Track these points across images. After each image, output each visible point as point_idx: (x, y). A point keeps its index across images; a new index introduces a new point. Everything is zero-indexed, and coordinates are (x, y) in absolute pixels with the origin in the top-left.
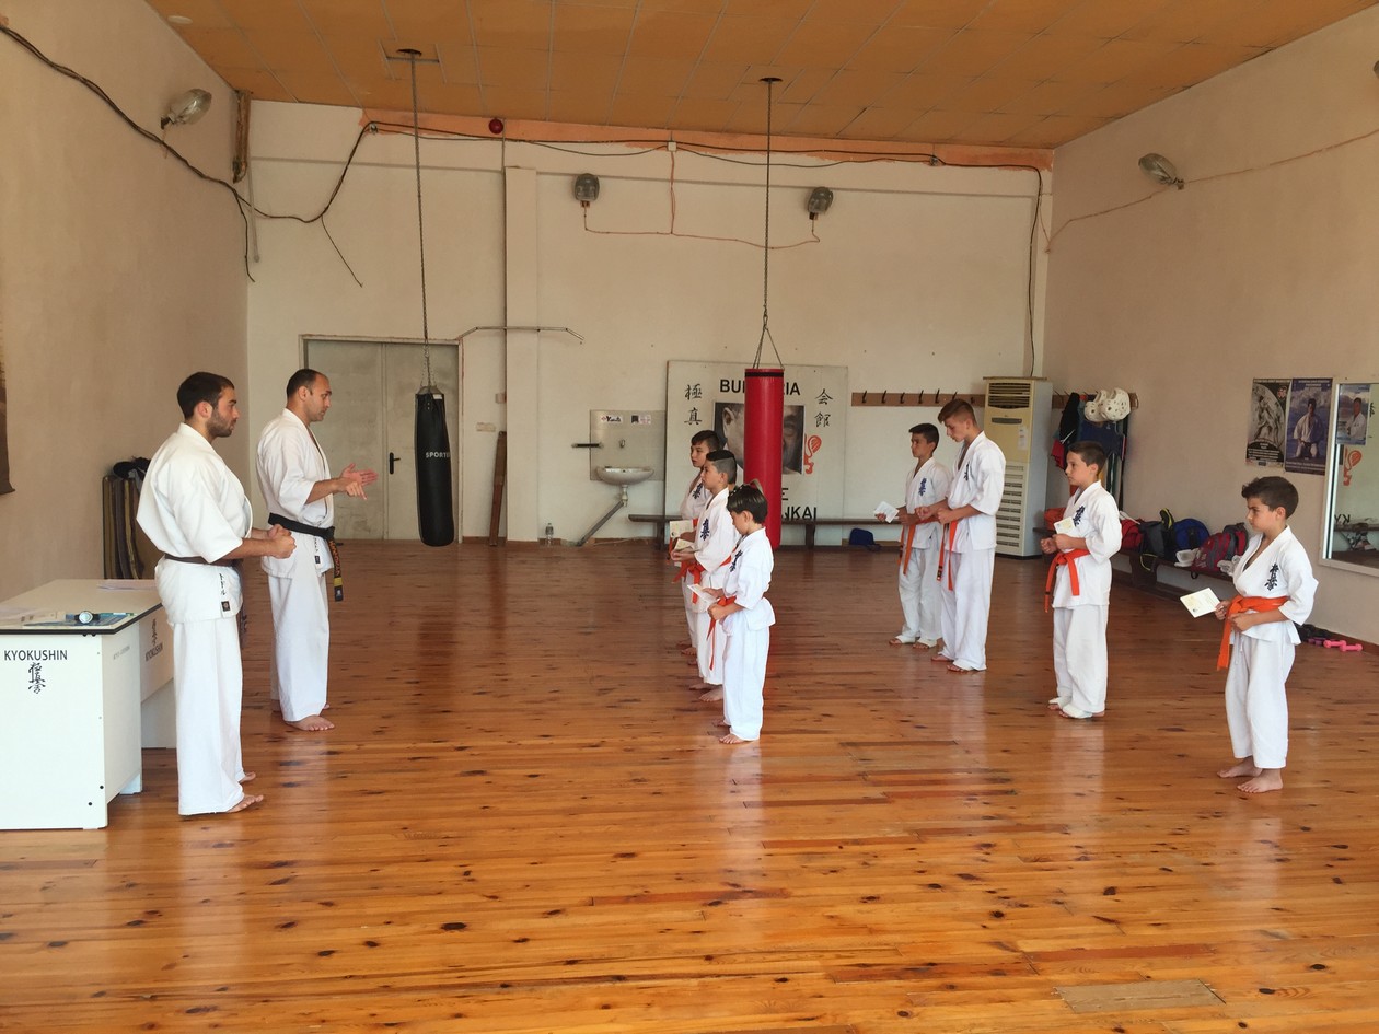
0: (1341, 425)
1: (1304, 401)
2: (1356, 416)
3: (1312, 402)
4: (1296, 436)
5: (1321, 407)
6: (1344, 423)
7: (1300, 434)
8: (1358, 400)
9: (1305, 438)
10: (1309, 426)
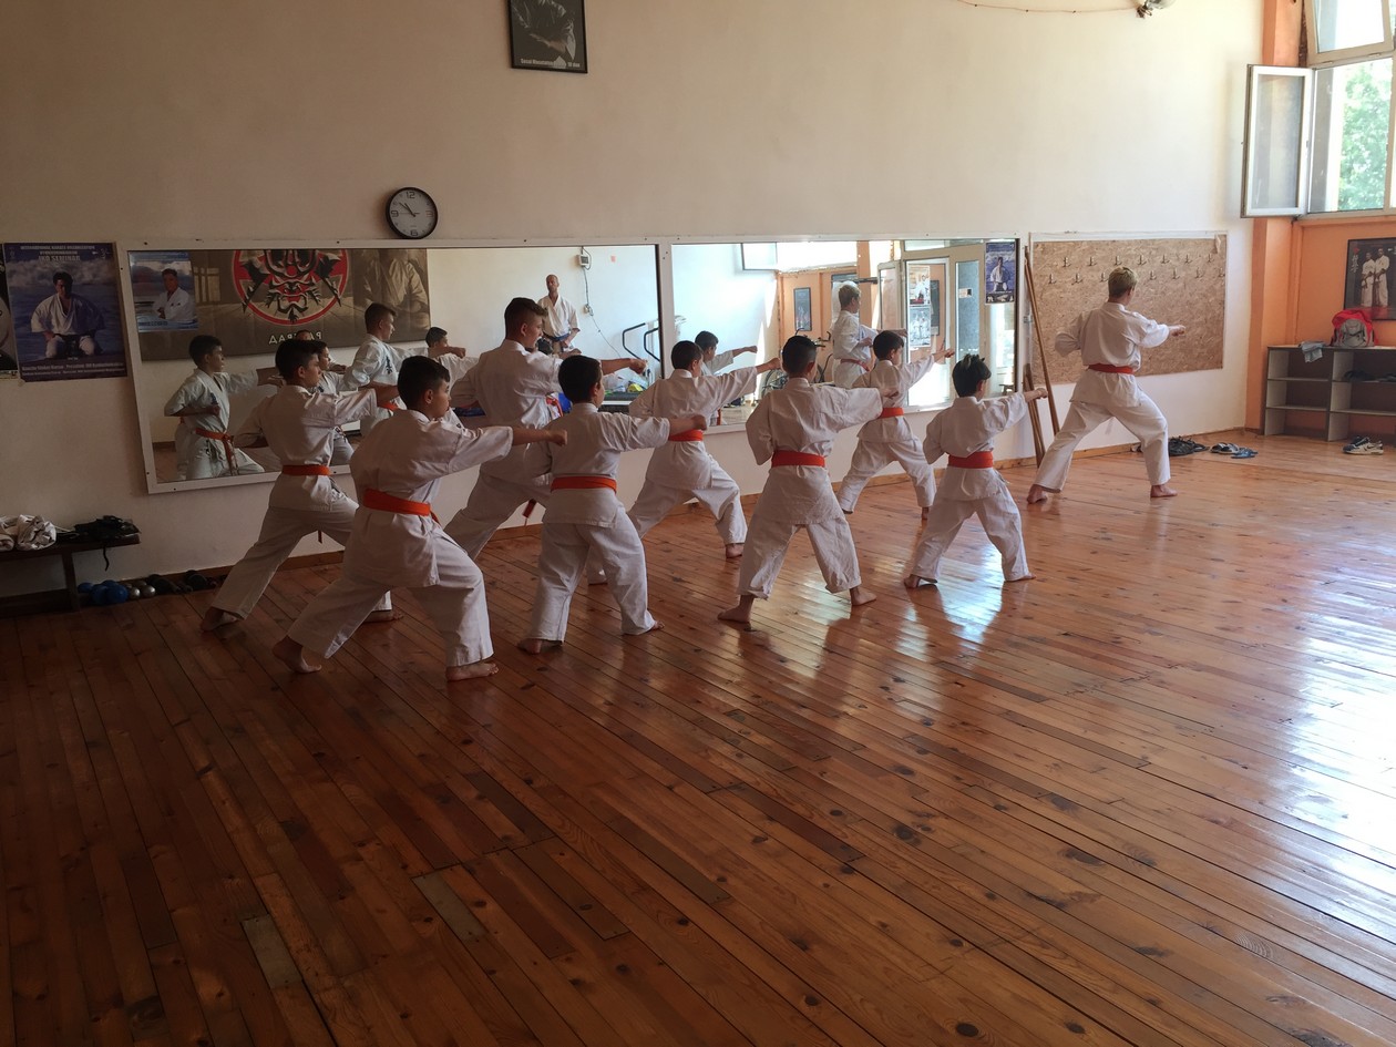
0: (143, 306)
1: (42, 276)
2: (170, 293)
3: (64, 278)
4: (36, 326)
5: (84, 284)
6: (149, 304)
7: (46, 322)
8: (173, 272)
9: (62, 326)
10: (65, 311)
